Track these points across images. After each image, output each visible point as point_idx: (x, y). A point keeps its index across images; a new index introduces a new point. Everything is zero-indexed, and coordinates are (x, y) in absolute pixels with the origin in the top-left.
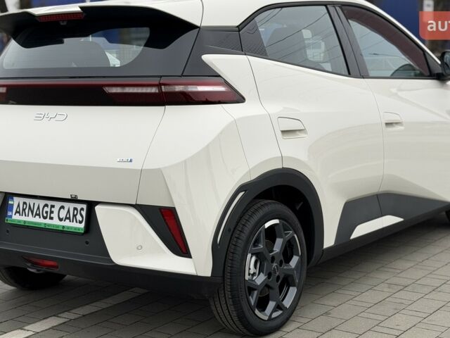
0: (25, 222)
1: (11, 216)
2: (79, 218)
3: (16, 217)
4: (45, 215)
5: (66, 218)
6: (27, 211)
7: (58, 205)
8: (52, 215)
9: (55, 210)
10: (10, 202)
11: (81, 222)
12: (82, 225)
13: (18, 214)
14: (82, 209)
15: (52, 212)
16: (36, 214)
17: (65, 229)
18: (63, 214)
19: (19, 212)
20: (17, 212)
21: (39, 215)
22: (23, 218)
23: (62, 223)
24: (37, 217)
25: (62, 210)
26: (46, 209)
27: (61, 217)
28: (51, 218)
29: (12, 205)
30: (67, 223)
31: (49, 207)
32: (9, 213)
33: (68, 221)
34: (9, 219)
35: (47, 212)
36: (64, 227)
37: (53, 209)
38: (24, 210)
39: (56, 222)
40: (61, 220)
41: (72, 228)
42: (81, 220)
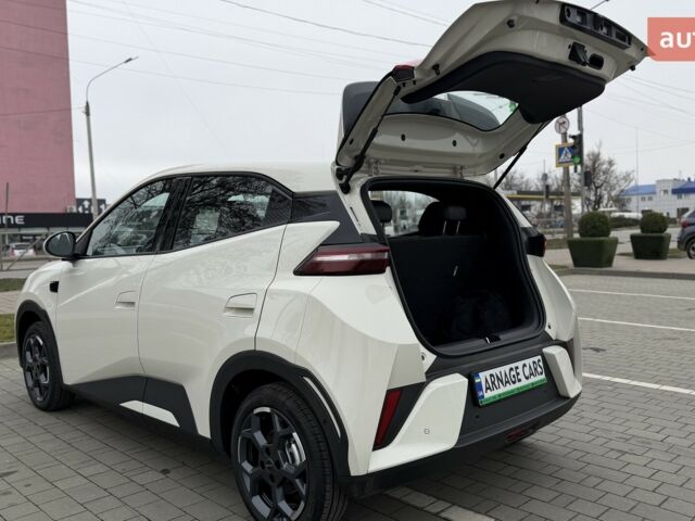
1: (483, 396)
2: (539, 370)
3: (488, 395)
7: (520, 364)
9: (520, 370)
10: (477, 381)
15: (518, 374)
20: (487, 389)
22: (496, 392)
28: (520, 380)
29: (480, 383)
32: (480, 394)
38: (493, 383)
39: (524, 382)
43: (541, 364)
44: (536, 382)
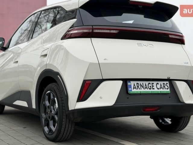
0: (140, 92)
1: (131, 90)
2: (166, 87)
4: (150, 88)
5: (161, 88)
6: (140, 87)
8: (153, 87)
9: (155, 85)
10: (129, 84)
11: (168, 89)
12: (169, 90)
13: (135, 89)
14: (167, 83)
15: (153, 86)
16: (145, 88)
17: (162, 93)
18: (159, 86)
19: (135, 88)
20: (134, 88)
21: (147, 88)
23: (159, 90)
24: (146, 89)
25: (158, 85)
26: (149, 85)
27: (158, 88)
28: (153, 89)
29: (131, 85)
30: (161, 90)
31: (151, 84)
32: (130, 89)
33: (161, 89)
34: (131, 92)
35: (150, 86)
36: (161, 92)
37: (153, 85)
38: (138, 87)
40: (158, 89)
41: (165, 91)
42: (167, 88)
43: (168, 85)
44: (163, 92)
